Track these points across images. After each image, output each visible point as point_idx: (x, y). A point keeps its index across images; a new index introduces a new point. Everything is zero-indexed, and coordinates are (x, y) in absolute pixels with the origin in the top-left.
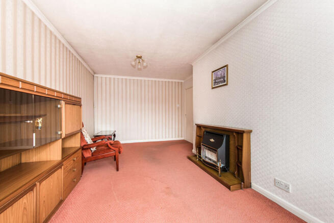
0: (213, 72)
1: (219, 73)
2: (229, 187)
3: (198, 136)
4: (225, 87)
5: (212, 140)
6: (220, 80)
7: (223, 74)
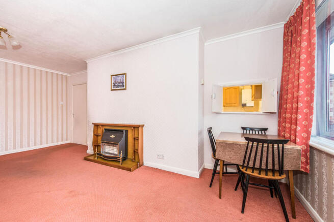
0: (112, 76)
1: (119, 78)
2: (130, 170)
3: (96, 135)
4: (124, 91)
5: (113, 136)
6: (119, 84)
7: (122, 80)
